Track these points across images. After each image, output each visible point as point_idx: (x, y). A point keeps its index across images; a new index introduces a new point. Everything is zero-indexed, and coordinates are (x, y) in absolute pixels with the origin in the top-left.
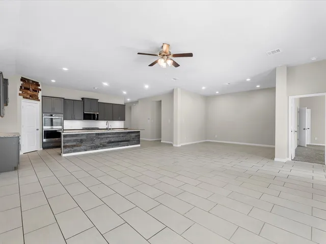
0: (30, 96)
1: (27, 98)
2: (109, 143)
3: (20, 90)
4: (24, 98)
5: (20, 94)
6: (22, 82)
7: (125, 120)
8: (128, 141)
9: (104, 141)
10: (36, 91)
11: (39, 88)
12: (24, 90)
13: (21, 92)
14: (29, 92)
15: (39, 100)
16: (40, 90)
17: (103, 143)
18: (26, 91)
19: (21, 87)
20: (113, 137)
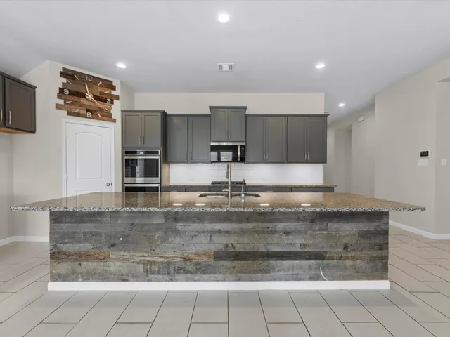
0: (88, 111)
1: (78, 115)
2: (218, 256)
3: (59, 97)
4: (69, 114)
5: (58, 107)
6: (65, 80)
7: (325, 162)
8: (319, 256)
9: (201, 249)
10: (105, 101)
11: (113, 92)
12: (71, 98)
13: (61, 102)
14: (83, 101)
15: (114, 121)
16: (117, 98)
17: (198, 254)
18: (76, 99)
19: (61, 90)
20: (242, 233)
